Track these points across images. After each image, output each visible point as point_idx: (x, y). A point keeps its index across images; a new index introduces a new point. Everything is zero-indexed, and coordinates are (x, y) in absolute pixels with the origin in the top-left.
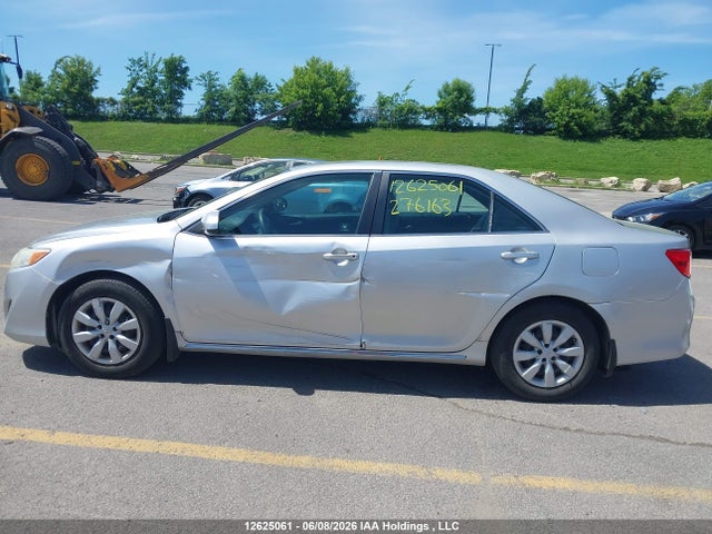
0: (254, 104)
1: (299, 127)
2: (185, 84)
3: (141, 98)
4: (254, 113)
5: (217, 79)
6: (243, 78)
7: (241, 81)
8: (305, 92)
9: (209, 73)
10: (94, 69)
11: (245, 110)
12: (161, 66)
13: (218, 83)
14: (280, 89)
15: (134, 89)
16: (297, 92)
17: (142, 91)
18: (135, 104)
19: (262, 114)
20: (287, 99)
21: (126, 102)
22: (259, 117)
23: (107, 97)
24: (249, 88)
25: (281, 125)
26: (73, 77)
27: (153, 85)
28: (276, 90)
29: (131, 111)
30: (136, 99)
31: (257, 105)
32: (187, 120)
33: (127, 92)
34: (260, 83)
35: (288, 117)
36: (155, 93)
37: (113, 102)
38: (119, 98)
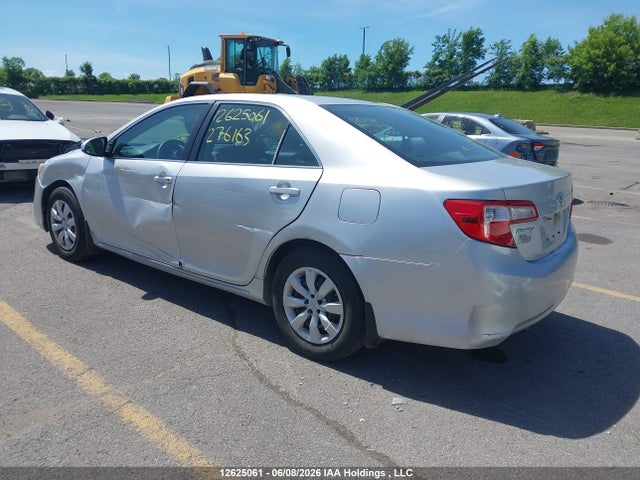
0: (542, 69)
1: (585, 88)
2: (479, 54)
3: (440, 70)
4: (541, 77)
5: (509, 47)
6: (534, 44)
7: (533, 47)
8: (597, 51)
9: (502, 42)
10: (409, 48)
11: (532, 75)
12: (461, 40)
13: (509, 51)
14: (571, 51)
15: (437, 63)
16: (589, 53)
17: (442, 64)
18: (435, 75)
19: (549, 78)
20: (576, 61)
21: (428, 73)
22: (545, 82)
23: (414, 71)
24: (538, 53)
25: (567, 88)
26: (391, 56)
27: (451, 57)
28: (567, 53)
29: (431, 81)
30: (437, 71)
31: (546, 69)
32: (476, 88)
33: (431, 65)
34: (552, 47)
35: (575, 80)
36: (452, 65)
37: (418, 75)
38: (423, 71)
